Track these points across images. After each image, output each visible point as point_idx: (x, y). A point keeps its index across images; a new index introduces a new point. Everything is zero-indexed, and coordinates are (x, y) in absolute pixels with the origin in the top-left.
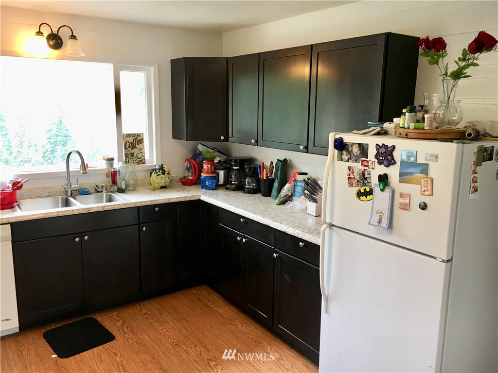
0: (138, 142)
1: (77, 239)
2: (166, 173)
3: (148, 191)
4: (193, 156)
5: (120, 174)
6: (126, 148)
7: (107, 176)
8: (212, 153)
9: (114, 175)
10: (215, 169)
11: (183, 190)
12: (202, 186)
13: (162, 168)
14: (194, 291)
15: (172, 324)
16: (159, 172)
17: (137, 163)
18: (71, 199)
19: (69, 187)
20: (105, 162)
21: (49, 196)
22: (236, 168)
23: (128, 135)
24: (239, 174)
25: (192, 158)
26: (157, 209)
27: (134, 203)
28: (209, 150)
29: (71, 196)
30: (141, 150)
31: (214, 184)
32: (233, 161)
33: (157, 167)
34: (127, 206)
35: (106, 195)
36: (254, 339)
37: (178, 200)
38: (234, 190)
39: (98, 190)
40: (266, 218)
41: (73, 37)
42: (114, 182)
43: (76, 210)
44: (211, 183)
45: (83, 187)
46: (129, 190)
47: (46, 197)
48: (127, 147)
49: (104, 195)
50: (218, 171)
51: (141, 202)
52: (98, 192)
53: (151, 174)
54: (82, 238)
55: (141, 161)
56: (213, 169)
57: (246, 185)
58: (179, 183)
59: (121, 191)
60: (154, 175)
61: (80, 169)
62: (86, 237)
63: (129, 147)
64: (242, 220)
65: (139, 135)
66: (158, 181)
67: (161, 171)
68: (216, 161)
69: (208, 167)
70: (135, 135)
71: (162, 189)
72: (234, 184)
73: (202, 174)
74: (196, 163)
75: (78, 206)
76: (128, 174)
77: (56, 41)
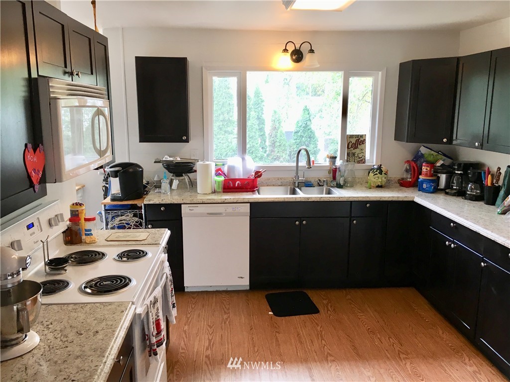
0: (360, 143)
1: (297, 223)
2: (383, 173)
3: (364, 188)
4: (414, 158)
5: (340, 171)
6: (348, 148)
7: (329, 173)
8: (436, 155)
9: (334, 172)
10: (435, 172)
11: (399, 191)
12: (420, 188)
13: (380, 168)
14: (401, 291)
15: (372, 314)
16: (376, 171)
17: (357, 162)
18: (298, 190)
19: (297, 178)
20: (328, 160)
21: (281, 185)
22: (459, 172)
23: (351, 136)
24: (462, 179)
25: (413, 160)
26: (368, 205)
27: (348, 197)
28: (433, 152)
29: (298, 187)
30: (363, 151)
31: (432, 187)
32: (456, 165)
33: (375, 167)
34: (341, 200)
35: (326, 189)
36: (453, 348)
37: (390, 199)
38: (454, 195)
39: (320, 184)
40: (477, 224)
41: (312, 51)
42: (334, 178)
43: (298, 198)
44: (428, 186)
45: (309, 180)
46: (347, 187)
47: (279, 186)
48: (350, 147)
49: (325, 188)
50: (439, 175)
51: (354, 197)
52: (320, 186)
53: (369, 173)
54: (301, 223)
55: (362, 160)
56: (432, 172)
57: (468, 191)
58: (397, 184)
59: (339, 186)
60: (371, 174)
61: (306, 165)
62: (304, 222)
63: (352, 147)
64: (452, 224)
65: (362, 136)
66: (375, 180)
67: (378, 171)
68: (438, 164)
69: (427, 169)
70: (357, 136)
71: (377, 188)
72: (455, 189)
73: (420, 177)
74: (417, 165)
75: (302, 195)
76: (347, 172)
77: (298, 56)
